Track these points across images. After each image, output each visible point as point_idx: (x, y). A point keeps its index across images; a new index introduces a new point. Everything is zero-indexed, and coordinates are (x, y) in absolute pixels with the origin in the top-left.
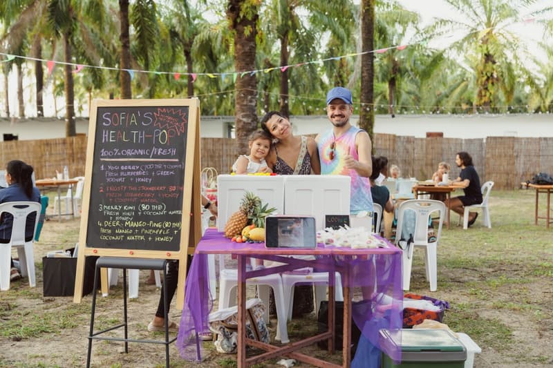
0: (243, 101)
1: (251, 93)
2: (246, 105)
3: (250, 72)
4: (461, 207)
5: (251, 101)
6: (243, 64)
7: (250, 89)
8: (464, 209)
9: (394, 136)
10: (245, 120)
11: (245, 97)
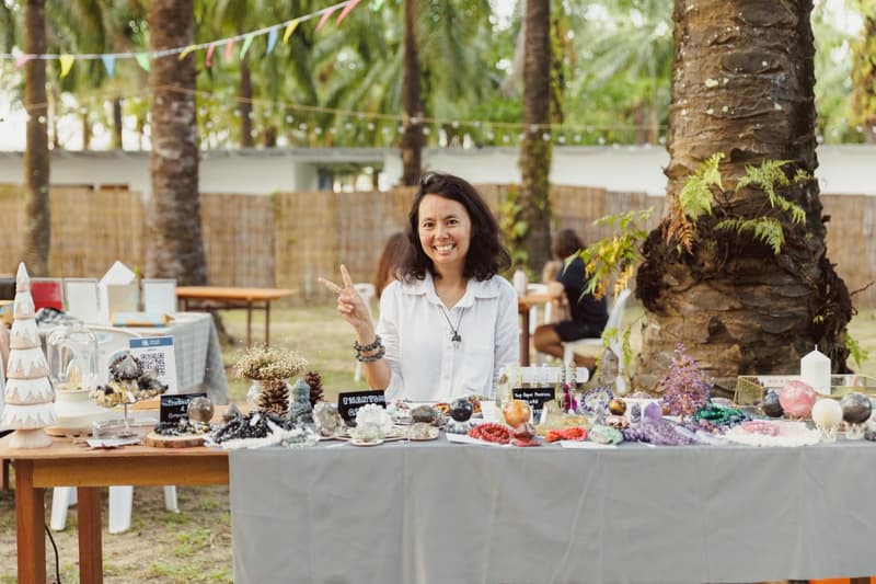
0: (162, 114)
1: (181, 97)
2: (168, 123)
3: (173, 51)
4: (559, 345)
5: (179, 114)
6: (162, 35)
7: (176, 87)
8: (563, 348)
9: (603, 192)
10: (166, 153)
11: (167, 103)
